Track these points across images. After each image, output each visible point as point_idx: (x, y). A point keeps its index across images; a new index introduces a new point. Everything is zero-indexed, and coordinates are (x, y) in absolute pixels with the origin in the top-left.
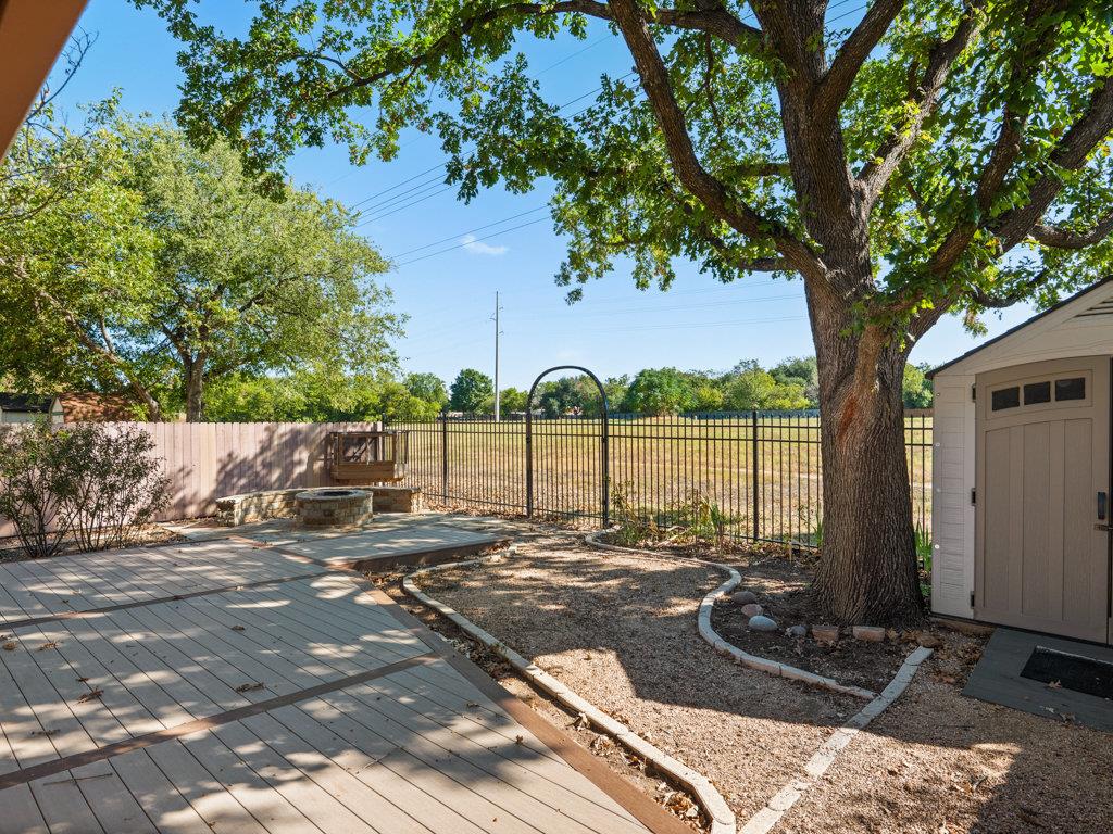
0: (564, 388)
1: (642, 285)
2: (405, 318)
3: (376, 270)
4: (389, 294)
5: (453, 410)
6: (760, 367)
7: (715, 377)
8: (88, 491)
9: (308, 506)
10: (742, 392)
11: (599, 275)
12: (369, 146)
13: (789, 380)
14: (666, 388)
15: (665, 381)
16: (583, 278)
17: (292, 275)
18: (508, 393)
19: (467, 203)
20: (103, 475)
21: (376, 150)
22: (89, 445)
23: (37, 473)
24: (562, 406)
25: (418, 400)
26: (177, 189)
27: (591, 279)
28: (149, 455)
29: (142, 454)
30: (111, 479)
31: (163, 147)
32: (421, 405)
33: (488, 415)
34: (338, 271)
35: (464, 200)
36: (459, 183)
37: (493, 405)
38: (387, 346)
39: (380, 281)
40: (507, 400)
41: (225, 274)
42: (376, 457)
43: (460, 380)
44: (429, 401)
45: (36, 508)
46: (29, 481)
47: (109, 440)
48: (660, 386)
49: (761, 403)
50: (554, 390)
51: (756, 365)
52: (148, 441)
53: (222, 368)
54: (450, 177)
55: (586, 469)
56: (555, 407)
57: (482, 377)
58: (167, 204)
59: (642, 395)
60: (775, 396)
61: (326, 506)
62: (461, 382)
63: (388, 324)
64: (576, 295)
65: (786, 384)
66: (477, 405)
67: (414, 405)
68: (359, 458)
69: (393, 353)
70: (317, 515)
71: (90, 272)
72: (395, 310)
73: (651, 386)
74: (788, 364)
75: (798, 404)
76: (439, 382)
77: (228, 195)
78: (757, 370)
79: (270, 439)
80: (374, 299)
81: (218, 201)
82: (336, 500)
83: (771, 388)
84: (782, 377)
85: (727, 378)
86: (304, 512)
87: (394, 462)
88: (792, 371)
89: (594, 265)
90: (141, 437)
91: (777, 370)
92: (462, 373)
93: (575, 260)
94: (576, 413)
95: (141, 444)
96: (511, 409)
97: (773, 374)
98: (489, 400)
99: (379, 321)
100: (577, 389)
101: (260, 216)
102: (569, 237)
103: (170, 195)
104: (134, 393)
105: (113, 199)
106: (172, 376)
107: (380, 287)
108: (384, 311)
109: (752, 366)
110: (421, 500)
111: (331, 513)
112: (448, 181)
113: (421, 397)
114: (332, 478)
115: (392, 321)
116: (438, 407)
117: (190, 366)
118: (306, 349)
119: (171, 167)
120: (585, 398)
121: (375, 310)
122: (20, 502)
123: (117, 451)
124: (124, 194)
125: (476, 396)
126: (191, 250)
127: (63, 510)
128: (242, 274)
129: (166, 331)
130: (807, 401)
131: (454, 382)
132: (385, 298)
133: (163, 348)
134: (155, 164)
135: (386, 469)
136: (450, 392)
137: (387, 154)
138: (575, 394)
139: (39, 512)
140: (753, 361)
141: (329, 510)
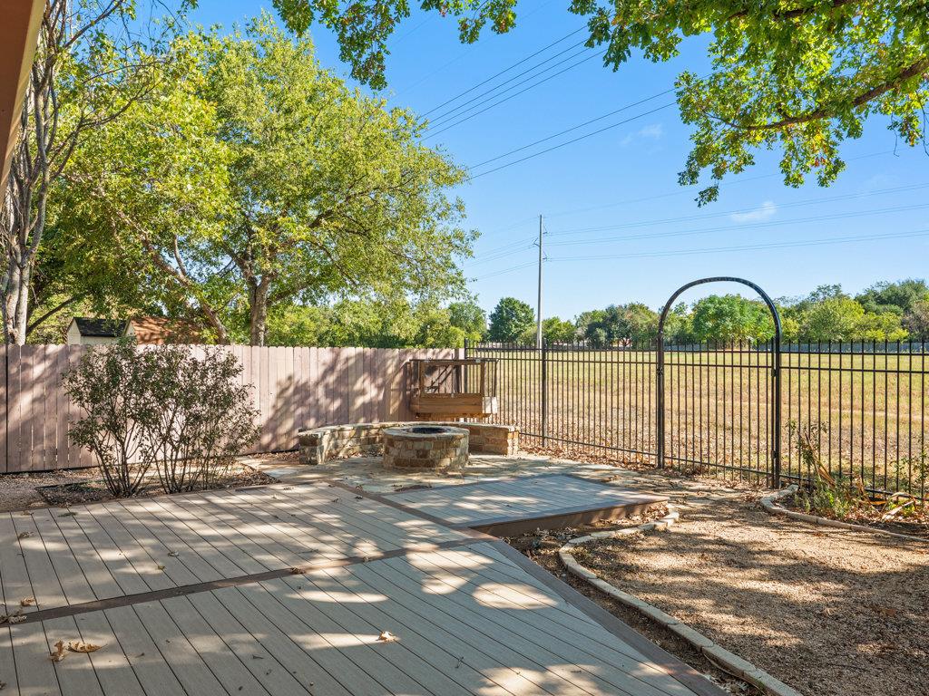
0: (612, 316)
1: (792, 181)
2: (475, 235)
3: (450, 181)
4: (460, 207)
5: (492, 340)
6: (844, 293)
7: (788, 306)
8: (172, 421)
9: (399, 445)
10: (824, 321)
11: (738, 169)
12: (481, 17)
13: (881, 308)
14: (738, 316)
15: (737, 309)
16: (718, 173)
17: (358, 190)
18: (550, 323)
19: (615, 69)
20: (188, 405)
21: (490, 23)
22: (172, 369)
23: (120, 399)
24: (610, 336)
25: (458, 329)
26: (249, 102)
27: (729, 175)
28: (236, 382)
29: (229, 380)
30: (197, 407)
31: (235, 59)
32: (461, 334)
33: (529, 346)
34: (406, 185)
35: (612, 65)
36: (606, 45)
37: (535, 335)
38: (454, 266)
39: (450, 194)
40: (550, 330)
41: (295, 188)
42: (458, 388)
43: (499, 309)
44: (469, 331)
45: (118, 439)
46: (113, 409)
47: (195, 363)
48: (732, 314)
49: (847, 333)
50: (601, 320)
51: (838, 292)
52: (236, 366)
53: (284, 294)
54: (593, 36)
55: (683, 408)
56: (603, 339)
57: (523, 306)
58: (240, 116)
59: (710, 324)
60: (864, 327)
61: (418, 446)
62: (501, 312)
63: (457, 242)
64: (710, 194)
65: (877, 312)
66: (516, 336)
67: (455, 334)
68: (438, 388)
69: (459, 274)
70: (410, 455)
71: (168, 187)
72: (465, 227)
73: (720, 314)
74: (879, 290)
75: (893, 336)
76: (480, 311)
77: (298, 103)
78: (840, 297)
79: (335, 362)
80: (444, 213)
81: (288, 111)
82: (430, 439)
83: (860, 317)
84: (873, 304)
85: (802, 307)
86: (394, 452)
87: (481, 394)
88: (885, 298)
89: (729, 158)
90: (228, 361)
91: (866, 297)
92: (502, 302)
93: (702, 154)
94: (625, 344)
95: (228, 370)
96: (556, 339)
97: (861, 301)
98: (530, 330)
99: (446, 240)
100: (626, 318)
101: (328, 127)
102: (694, 128)
103: (242, 106)
104: (204, 317)
105: (189, 109)
106: (240, 300)
107: (451, 200)
108: (452, 227)
109: (833, 293)
110: (516, 439)
111: (424, 454)
112: (590, 44)
113: (461, 326)
114: (411, 411)
115: (461, 239)
116: (478, 337)
117: (255, 291)
118: (368, 271)
119: (243, 78)
120: (634, 329)
121: (443, 227)
122: (103, 432)
123: (204, 375)
124: (198, 104)
125: (516, 326)
126: (261, 165)
127: (146, 442)
128: (310, 189)
129: (231, 253)
130: (905, 333)
131: (494, 312)
132: (456, 213)
133: (227, 272)
134: (225, 76)
135: (475, 403)
136: (489, 321)
137: (502, 26)
138: (624, 324)
139: (122, 444)
140: (835, 287)
141: (423, 450)
